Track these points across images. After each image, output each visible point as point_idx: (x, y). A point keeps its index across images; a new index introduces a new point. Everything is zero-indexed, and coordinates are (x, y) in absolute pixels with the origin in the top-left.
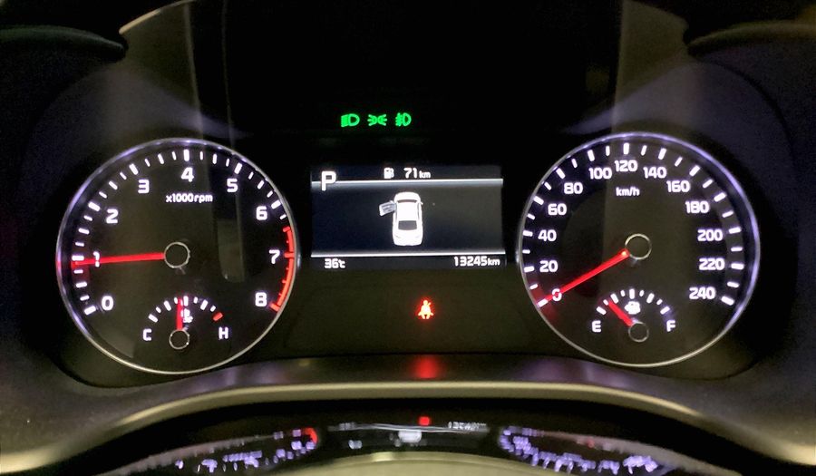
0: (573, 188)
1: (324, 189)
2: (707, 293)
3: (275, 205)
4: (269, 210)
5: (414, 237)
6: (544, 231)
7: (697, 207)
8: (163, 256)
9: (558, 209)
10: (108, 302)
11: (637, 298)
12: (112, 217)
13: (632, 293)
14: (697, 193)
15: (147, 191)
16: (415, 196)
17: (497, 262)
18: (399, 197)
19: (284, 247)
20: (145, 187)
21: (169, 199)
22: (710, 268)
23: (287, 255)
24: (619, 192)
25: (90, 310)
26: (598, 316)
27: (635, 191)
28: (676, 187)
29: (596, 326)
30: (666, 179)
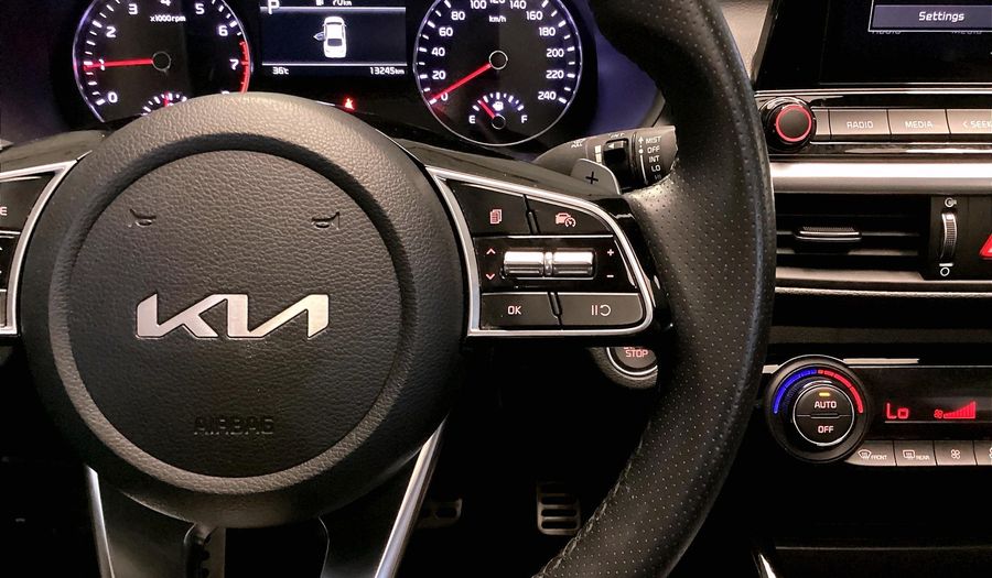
0: (457, 16)
1: (270, 12)
2: (549, 95)
3: (233, 24)
4: (229, 28)
5: (339, 52)
6: (436, 49)
7: (546, 31)
8: (152, 62)
9: (445, 32)
10: (113, 97)
11: (502, 99)
12: (111, 32)
13: (498, 95)
14: (548, 21)
15: (136, 13)
16: (340, 20)
17: (402, 72)
18: (328, 20)
19: (242, 58)
20: (134, 9)
21: (152, 19)
22: (554, 77)
23: (243, 63)
24: (491, 19)
25: (100, 102)
26: (474, 112)
27: (502, 18)
28: (532, 16)
29: (472, 119)
30: (526, 10)
